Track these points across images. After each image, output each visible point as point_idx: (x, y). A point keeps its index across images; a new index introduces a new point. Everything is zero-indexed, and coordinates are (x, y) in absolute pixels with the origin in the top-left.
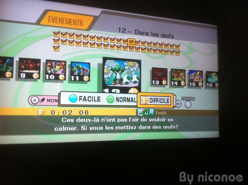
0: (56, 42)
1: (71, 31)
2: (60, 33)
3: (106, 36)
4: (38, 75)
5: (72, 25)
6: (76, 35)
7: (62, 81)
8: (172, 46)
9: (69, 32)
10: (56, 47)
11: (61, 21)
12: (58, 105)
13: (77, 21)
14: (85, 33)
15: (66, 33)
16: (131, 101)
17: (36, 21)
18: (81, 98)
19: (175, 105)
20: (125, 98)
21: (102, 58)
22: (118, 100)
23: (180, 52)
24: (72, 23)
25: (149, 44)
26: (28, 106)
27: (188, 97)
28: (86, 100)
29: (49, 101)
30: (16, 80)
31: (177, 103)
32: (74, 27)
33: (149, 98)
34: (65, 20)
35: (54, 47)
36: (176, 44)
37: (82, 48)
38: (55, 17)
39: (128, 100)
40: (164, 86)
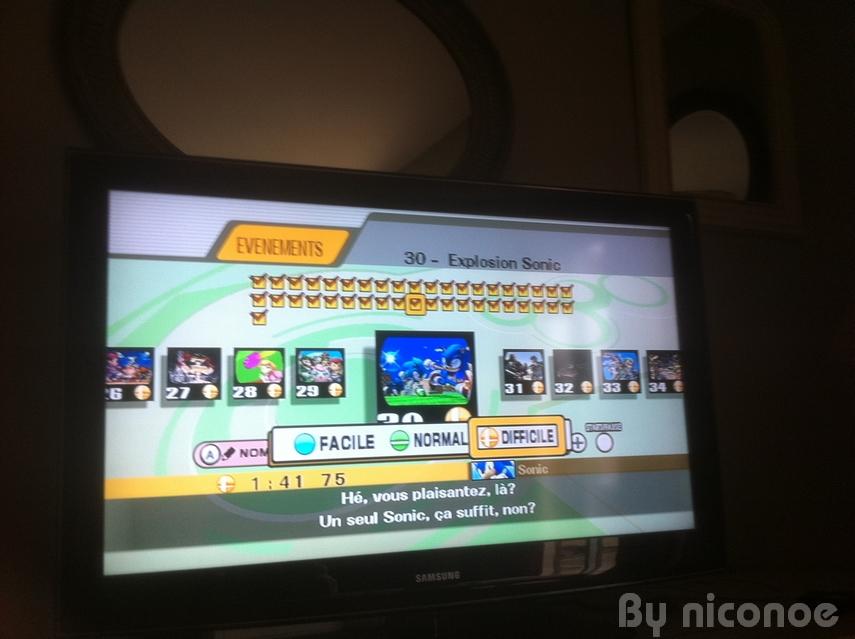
0: (258, 300)
1: (294, 272)
2: (267, 278)
3: (381, 277)
4: (215, 388)
5: (296, 255)
6: (307, 280)
7: (274, 401)
8: (552, 290)
9: (288, 274)
10: (258, 315)
11: (270, 246)
12: (269, 465)
13: (308, 244)
14: (329, 274)
15: (281, 278)
17: (207, 251)
18: (324, 441)
19: (569, 448)
20: (437, 434)
21: (374, 333)
22: (418, 440)
23: (574, 305)
25: (492, 288)
26: (194, 470)
27: (602, 424)
28: (336, 446)
29: (246, 455)
30: (162, 406)
31: (575, 440)
32: (302, 259)
33: (500, 430)
34: (277, 244)
35: (253, 314)
36: (562, 285)
37: (322, 311)
38: (252, 239)
39: (446, 440)
40: (537, 396)
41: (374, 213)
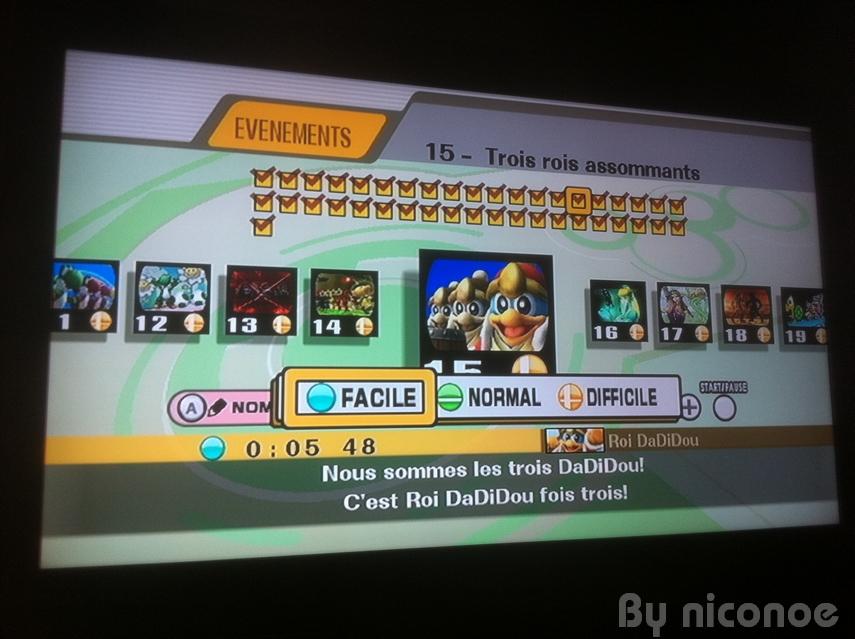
0: (262, 203)
1: (311, 167)
2: (274, 173)
3: (430, 179)
4: (200, 319)
5: (315, 144)
6: (329, 178)
7: (282, 338)
8: (657, 203)
9: (303, 170)
10: (261, 222)
11: (279, 131)
12: (271, 424)
13: (331, 131)
14: (360, 171)
15: (295, 174)
16: (523, 401)
17: (194, 134)
18: (348, 395)
19: (677, 413)
20: (501, 390)
21: (418, 254)
22: (475, 397)
23: (687, 224)
24: (314, 139)
26: (168, 427)
27: (721, 382)
28: (365, 402)
29: (241, 411)
30: (128, 339)
31: (685, 403)
32: (323, 150)
34: (290, 128)
35: (254, 221)
36: (671, 197)
37: (348, 221)
38: (256, 121)
39: (512, 397)
40: (636, 345)
41: (420, 92)
